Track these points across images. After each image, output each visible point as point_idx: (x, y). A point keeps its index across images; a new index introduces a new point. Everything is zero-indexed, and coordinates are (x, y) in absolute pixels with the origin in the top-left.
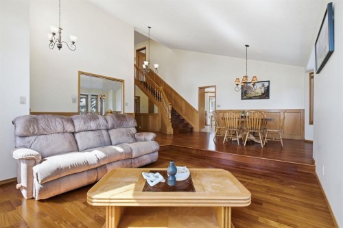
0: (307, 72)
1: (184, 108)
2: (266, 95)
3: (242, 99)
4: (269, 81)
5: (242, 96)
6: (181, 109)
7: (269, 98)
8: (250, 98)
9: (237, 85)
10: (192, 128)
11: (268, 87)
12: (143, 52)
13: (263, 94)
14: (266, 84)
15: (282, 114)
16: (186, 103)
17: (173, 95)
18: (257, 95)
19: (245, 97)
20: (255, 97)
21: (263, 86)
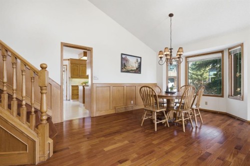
4: (141, 58)
7: (140, 73)
11: (140, 63)
13: (137, 69)
14: (139, 60)
18: (133, 69)
19: (124, 70)
20: (132, 70)
21: (137, 61)
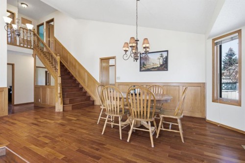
0: (209, 38)
1: (86, 80)
2: (164, 66)
3: (140, 71)
4: (167, 51)
5: (141, 68)
6: (84, 81)
7: (167, 70)
8: (149, 70)
9: (126, 51)
10: (93, 101)
11: (167, 58)
12: (52, 23)
13: (161, 65)
14: (165, 54)
15: (181, 88)
16: (89, 75)
17: (77, 67)
18: (155, 66)
19: (144, 69)
20: (153, 68)
21: (162, 56)
